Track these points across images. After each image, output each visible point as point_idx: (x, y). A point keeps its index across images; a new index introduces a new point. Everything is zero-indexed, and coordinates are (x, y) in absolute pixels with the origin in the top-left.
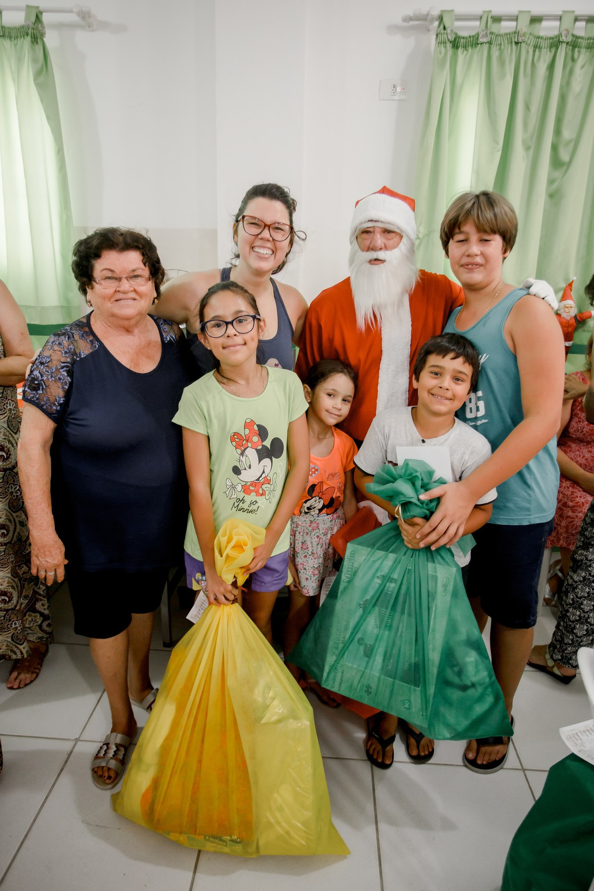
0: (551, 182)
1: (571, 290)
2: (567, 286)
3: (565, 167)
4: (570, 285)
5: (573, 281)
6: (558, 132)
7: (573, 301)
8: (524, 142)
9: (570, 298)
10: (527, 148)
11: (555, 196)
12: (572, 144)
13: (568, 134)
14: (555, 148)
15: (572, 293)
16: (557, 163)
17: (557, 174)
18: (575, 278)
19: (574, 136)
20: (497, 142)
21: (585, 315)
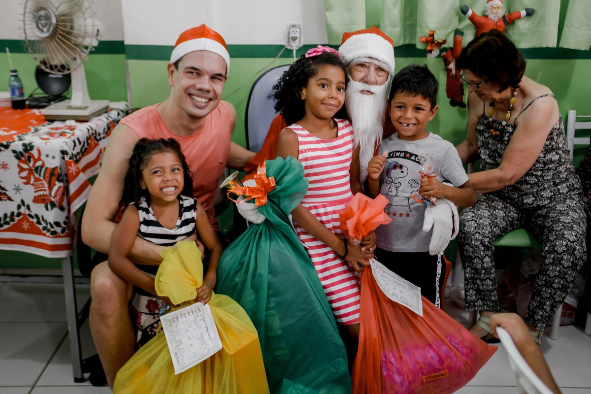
21: (514, 16)
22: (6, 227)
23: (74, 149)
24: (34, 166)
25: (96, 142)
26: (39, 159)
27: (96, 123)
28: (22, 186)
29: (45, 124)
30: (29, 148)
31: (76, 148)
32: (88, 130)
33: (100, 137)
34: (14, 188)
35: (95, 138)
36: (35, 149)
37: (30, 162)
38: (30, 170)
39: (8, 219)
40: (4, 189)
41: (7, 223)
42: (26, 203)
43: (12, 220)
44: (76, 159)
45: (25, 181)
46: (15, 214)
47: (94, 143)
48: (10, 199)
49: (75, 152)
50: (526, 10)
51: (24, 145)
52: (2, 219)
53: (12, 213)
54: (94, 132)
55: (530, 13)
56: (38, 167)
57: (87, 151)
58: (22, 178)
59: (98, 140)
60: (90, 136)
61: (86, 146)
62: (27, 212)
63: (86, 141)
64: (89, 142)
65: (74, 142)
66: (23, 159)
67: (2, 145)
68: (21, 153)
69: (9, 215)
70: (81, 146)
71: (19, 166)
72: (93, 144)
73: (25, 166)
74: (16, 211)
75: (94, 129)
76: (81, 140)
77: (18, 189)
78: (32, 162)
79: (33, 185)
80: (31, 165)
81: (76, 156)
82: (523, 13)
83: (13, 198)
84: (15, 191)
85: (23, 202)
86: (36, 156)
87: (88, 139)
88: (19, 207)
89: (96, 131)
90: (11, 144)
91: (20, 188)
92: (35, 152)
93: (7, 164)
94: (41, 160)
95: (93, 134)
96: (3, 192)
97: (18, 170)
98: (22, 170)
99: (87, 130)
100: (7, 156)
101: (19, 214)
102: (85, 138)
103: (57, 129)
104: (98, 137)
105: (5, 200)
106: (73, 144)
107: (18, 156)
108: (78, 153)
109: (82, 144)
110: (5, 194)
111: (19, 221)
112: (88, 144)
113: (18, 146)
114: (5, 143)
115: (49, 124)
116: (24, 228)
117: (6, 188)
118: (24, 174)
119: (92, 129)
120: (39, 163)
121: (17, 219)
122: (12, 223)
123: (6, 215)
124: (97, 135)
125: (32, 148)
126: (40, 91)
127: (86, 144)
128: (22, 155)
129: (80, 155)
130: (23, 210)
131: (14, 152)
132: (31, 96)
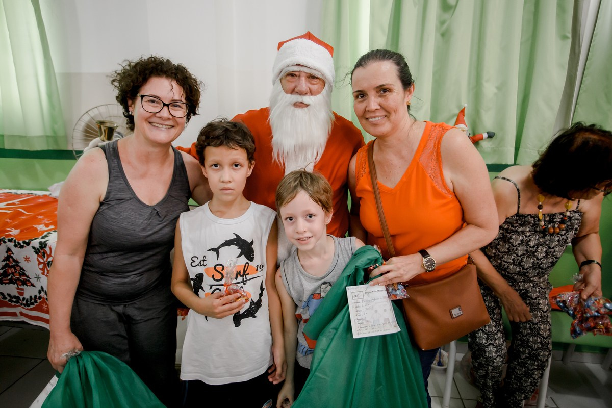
1: (464, 115)
2: (460, 113)
3: (453, 10)
4: (462, 111)
5: (464, 108)
7: (465, 125)
9: (464, 123)
11: (445, 35)
15: (465, 119)
16: (445, 5)
17: (446, 16)
18: (466, 105)
21: (477, 137)
22: (31, 306)
24: (47, 261)
26: (50, 256)
28: (41, 276)
30: (43, 246)
34: (36, 276)
36: (47, 246)
37: (44, 257)
38: (44, 263)
39: (33, 301)
40: (28, 277)
41: (32, 304)
42: (44, 290)
43: (36, 302)
45: (42, 272)
46: (37, 298)
48: (33, 285)
50: (487, 133)
51: (41, 243)
52: (29, 300)
53: (36, 296)
55: (491, 136)
56: (50, 261)
58: (40, 269)
62: (45, 297)
66: (40, 254)
67: (24, 242)
68: (38, 249)
69: (33, 297)
71: (38, 260)
73: (41, 260)
74: (38, 295)
77: (38, 278)
78: (46, 257)
79: (46, 276)
80: (45, 259)
82: (485, 135)
83: (35, 285)
84: (36, 279)
85: (42, 288)
86: (49, 253)
88: (40, 292)
90: (32, 242)
91: (40, 277)
92: (47, 249)
93: (29, 258)
94: (52, 256)
96: (28, 279)
97: (37, 262)
98: (40, 263)
100: (28, 251)
101: (40, 298)
105: (30, 286)
107: (37, 251)
110: (29, 281)
111: (40, 302)
113: (36, 243)
114: (27, 241)
116: (44, 309)
117: (30, 277)
118: (41, 266)
120: (50, 259)
121: (39, 301)
122: (35, 304)
123: (31, 297)
125: (46, 245)
128: (40, 252)
130: (43, 294)
131: (34, 248)
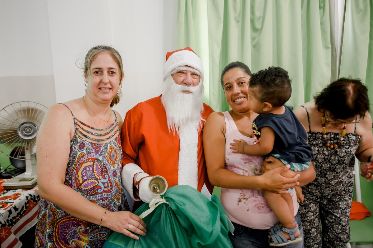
0: (253, 39)
3: (259, 31)
6: (253, 12)
8: (235, 18)
10: (238, 22)
11: (256, 47)
12: (261, 19)
13: (258, 13)
14: (252, 21)
16: (254, 29)
17: (256, 35)
19: (262, 15)
20: (220, 19)
23: (9, 217)
25: (35, 203)
27: (35, 190)
29: (2, 193)
31: (11, 215)
32: (27, 197)
33: (39, 199)
35: (35, 201)
44: (12, 223)
47: (33, 204)
49: (9, 219)
54: (33, 197)
57: (25, 212)
59: (36, 201)
60: (28, 201)
61: (24, 209)
63: (24, 206)
64: (28, 205)
65: (10, 212)
70: (19, 211)
72: (31, 205)
75: (33, 195)
76: (17, 207)
81: (11, 220)
87: (26, 204)
89: (34, 196)
95: (32, 199)
99: (25, 197)
102: (24, 204)
103: (6, 198)
104: (36, 199)
106: (8, 213)
108: (14, 218)
109: (20, 209)
112: (26, 207)
115: (4, 194)
119: (31, 195)
124: (36, 198)
126: (12, 166)
127: (25, 208)
129: (18, 218)
132: (5, 170)
